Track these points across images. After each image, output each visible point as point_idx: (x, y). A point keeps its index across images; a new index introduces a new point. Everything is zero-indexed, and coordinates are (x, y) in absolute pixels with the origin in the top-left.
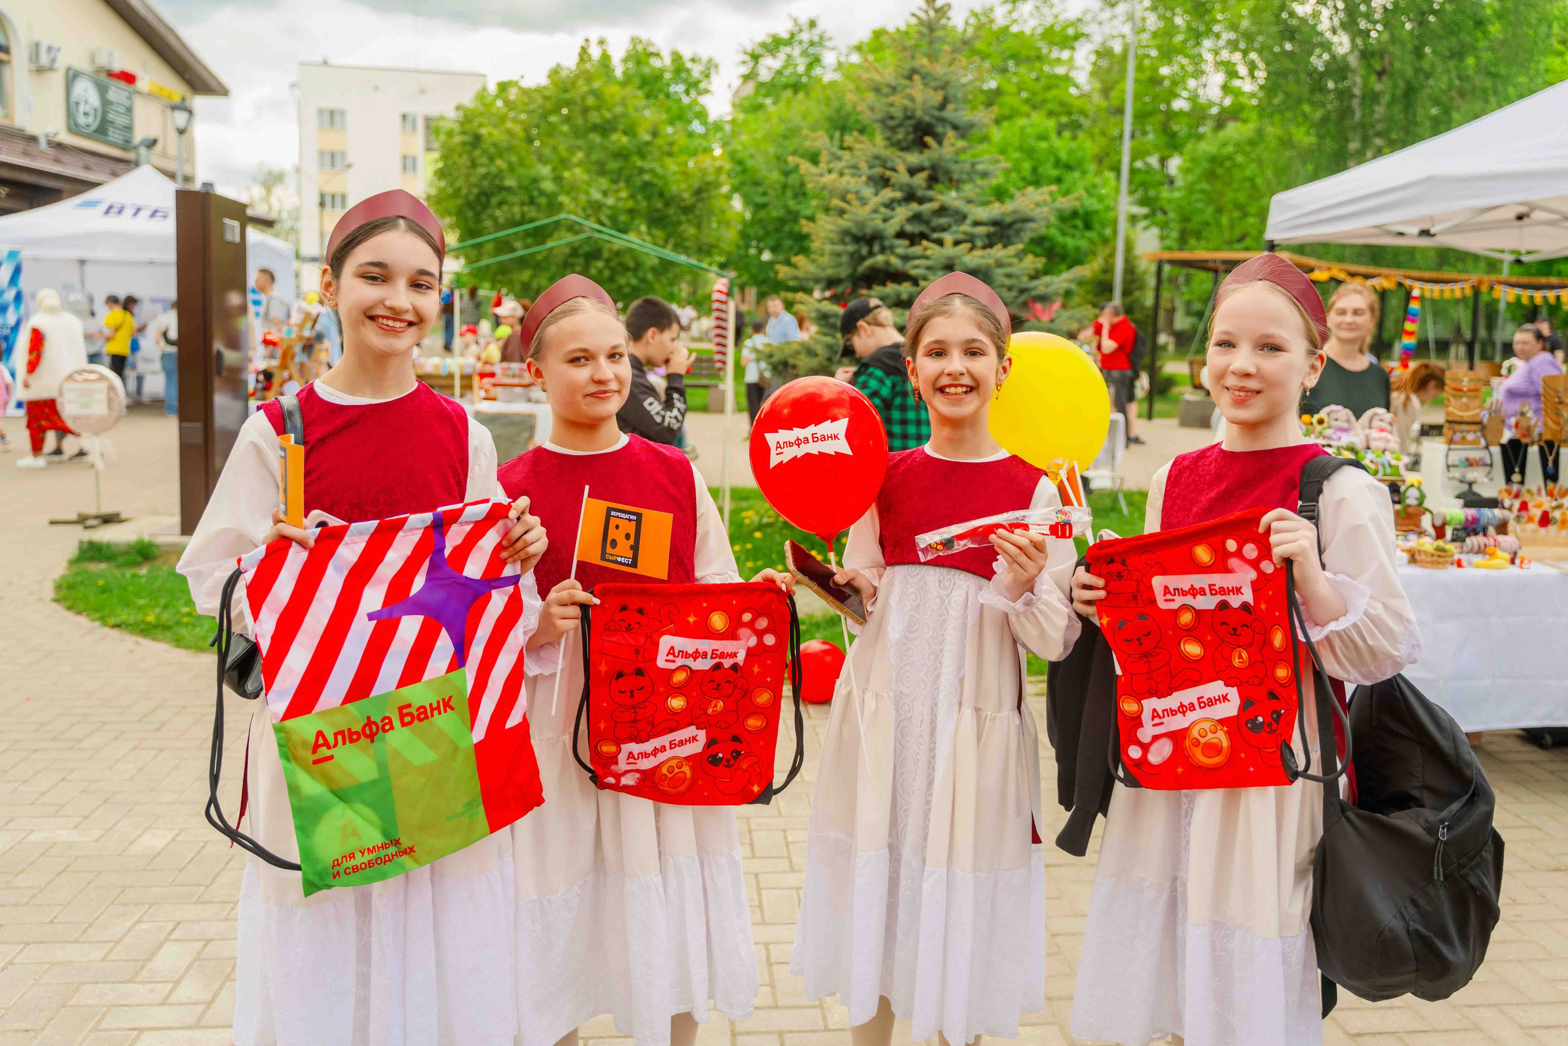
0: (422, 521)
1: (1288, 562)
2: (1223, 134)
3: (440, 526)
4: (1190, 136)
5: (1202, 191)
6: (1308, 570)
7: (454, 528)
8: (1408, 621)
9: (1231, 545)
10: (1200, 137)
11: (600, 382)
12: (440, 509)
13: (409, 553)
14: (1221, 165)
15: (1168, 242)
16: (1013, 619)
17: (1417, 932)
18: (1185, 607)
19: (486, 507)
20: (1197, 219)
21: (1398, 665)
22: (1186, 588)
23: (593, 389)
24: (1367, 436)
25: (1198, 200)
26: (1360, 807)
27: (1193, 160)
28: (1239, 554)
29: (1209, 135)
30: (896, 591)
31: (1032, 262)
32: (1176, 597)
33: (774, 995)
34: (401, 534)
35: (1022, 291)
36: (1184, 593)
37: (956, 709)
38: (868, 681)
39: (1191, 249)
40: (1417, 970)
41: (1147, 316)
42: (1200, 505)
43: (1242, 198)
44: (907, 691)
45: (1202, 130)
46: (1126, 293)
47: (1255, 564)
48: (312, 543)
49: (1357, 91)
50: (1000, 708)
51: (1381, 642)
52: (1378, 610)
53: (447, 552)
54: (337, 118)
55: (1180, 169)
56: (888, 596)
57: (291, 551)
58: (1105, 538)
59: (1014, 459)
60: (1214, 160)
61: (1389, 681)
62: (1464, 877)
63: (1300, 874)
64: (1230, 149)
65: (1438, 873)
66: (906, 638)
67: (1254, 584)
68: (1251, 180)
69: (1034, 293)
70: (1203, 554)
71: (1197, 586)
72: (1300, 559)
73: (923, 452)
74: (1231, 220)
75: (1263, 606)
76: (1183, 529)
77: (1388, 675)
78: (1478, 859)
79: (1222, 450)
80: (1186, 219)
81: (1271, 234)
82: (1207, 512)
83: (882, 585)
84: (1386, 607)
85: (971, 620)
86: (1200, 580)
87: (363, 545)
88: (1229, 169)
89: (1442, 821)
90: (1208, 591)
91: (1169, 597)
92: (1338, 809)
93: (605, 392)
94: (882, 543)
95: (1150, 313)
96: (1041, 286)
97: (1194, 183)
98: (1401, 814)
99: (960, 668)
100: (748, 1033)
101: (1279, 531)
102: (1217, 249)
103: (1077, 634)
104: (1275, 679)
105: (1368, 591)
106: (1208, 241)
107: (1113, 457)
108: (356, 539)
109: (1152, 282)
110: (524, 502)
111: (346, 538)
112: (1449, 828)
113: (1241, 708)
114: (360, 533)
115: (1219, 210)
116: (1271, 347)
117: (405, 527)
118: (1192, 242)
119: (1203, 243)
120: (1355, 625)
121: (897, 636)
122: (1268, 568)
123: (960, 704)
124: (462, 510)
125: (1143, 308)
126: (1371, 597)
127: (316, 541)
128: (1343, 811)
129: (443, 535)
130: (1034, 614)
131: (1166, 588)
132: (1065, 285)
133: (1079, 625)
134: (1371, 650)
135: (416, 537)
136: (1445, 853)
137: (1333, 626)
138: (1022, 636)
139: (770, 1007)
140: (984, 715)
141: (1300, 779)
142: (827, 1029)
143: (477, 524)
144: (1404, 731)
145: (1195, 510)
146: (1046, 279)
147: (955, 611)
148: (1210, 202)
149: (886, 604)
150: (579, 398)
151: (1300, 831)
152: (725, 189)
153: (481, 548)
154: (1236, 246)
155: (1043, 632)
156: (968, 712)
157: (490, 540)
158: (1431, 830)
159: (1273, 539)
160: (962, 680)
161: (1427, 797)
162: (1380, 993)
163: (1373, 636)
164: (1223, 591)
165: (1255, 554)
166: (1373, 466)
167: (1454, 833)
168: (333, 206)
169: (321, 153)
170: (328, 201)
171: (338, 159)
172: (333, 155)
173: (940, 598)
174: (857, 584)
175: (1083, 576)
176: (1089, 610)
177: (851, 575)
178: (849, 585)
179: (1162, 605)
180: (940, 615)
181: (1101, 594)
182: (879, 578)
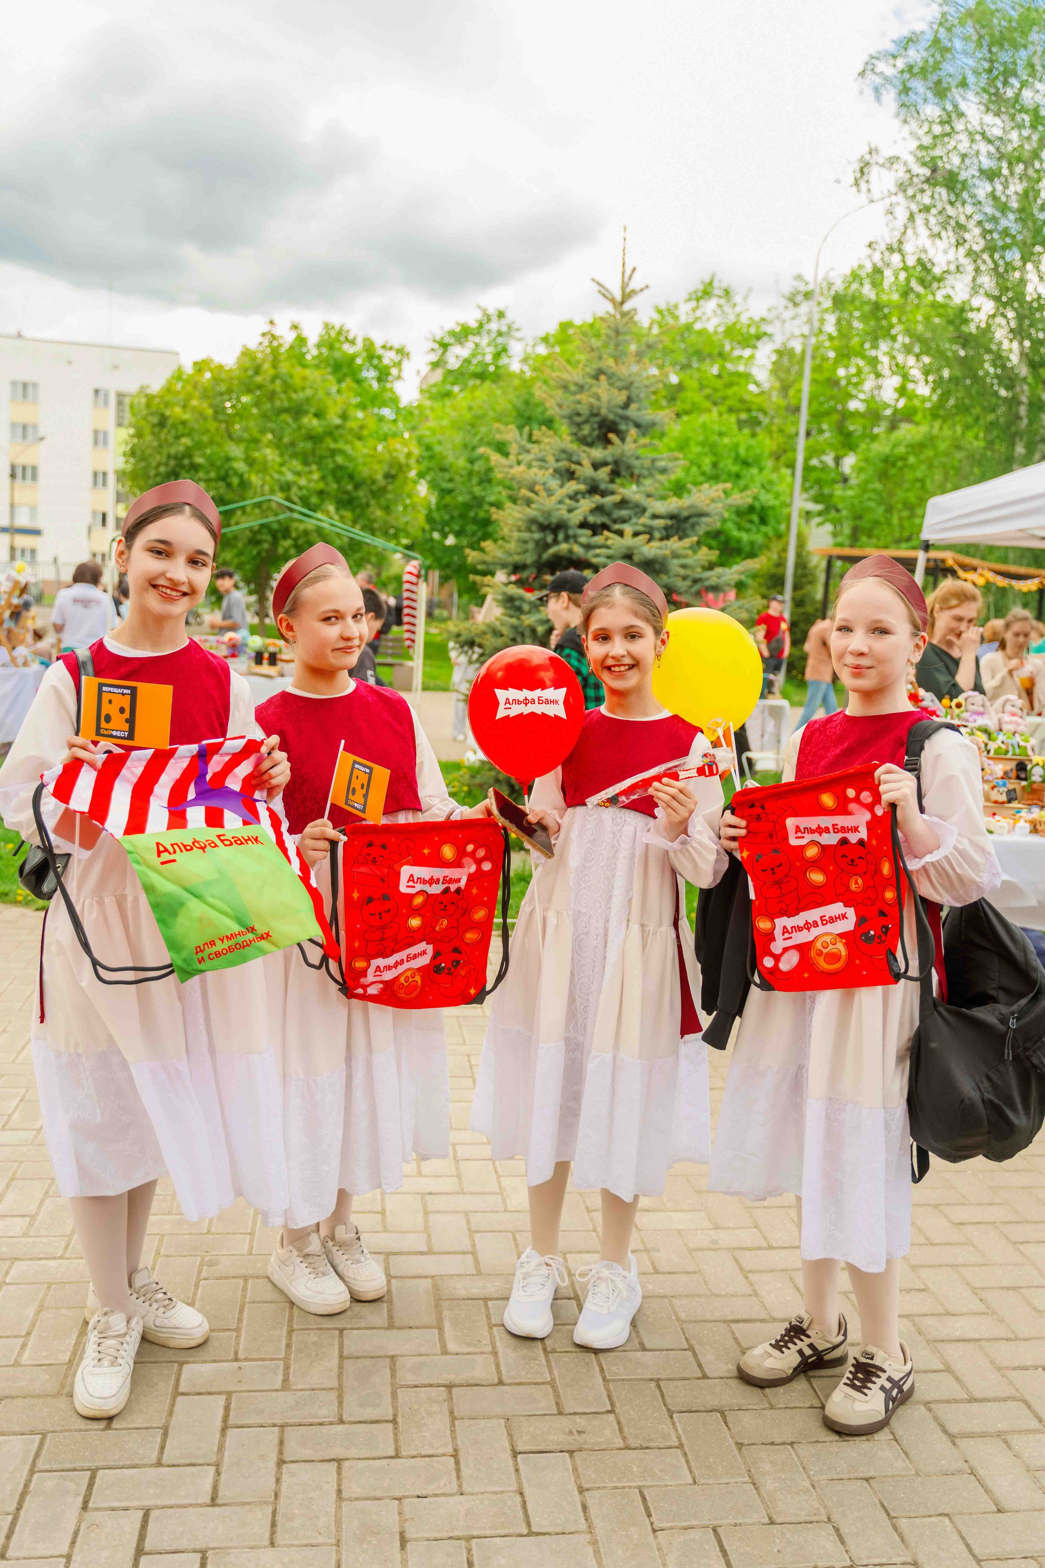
0: (190, 751)
1: (892, 806)
2: (896, 435)
3: (204, 756)
4: (864, 436)
5: (874, 490)
6: (909, 810)
7: (216, 758)
9: (851, 793)
10: (874, 438)
11: (348, 639)
12: (205, 742)
13: (178, 777)
14: (894, 465)
15: (840, 539)
16: (672, 854)
17: (990, 1101)
18: (813, 843)
19: (241, 743)
20: (869, 517)
21: (980, 889)
22: (814, 828)
23: (342, 644)
24: (998, 720)
25: (869, 499)
26: (949, 1004)
27: (866, 460)
28: (857, 800)
29: (883, 436)
30: (576, 828)
31: (705, 554)
32: (806, 835)
33: (461, 1184)
34: (172, 761)
35: (696, 581)
36: (812, 831)
37: (624, 923)
38: (549, 900)
39: (861, 547)
40: (989, 1132)
41: (817, 610)
42: (826, 760)
43: (912, 497)
44: (584, 911)
45: (876, 430)
46: (796, 587)
47: (870, 807)
48: (99, 765)
49: (1024, 399)
50: (660, 924)
51: (968, 872)
52: (965, 845)
53: (208, 777)
54: (30, 390)
55: (852, 467)
56: (568, 832)
57: (83, 769)
58: (750, 786)
59: (675, 717)
60: (886, 460)
62: (1028, 1058)
63: (900, 1059)
64: (902, 450)
65: (1008, 1055)
66: (584, 866)
67: (868, 824)
68: (922, 481)
69: (707, 583)
70: (827, 800)
71: (823, 826)
72: (901, 803)
73: (599, 711)
74: (901, 519)
75: (874, 842)
76: (814, 780)
77: (974, 899)
78: (1039, 1043)
79: (846, 716)
80: (858, 517)
81: (925, 535)
82: (833, 765)
83: (565, 822)
84: (971, 841)
85: (639, 852)
86: (825, 821)
87: (141, 769)
88: (901, 469)
89: (1013, 1013)
90: (831, 830)
91: (799, 834)
92: (931, 1005)
93: (351, 648)
94: (564, 789)
95: (819, 606)
96: (713, 577)
97: (867, 482)
98: (981, 1008)
99: (629, 890)
100: (438, 1212)
101: (885, 782)
102: (886, 547)
103: (725, 866)
104: (884, 900)
105: (956, 830)
106: (878, 539)
107: (779, 741)
108: (136, 764)
109: (822, 577)
110: (275, 739)
111: (128, 763)
112: (1018, 1019)
113: (857, 924)
114: (139, 760)
115: (890, 510)
116: (881, 630)
117: (176, 755)
118: (864, 539)
119: (874, 541)
121: (576, 864)
122: (879, 811)
123: (628, 921)
124: (222, 744)
125: (814, 602)
126: (959, 834)
127: (103, 765)
128: (935, 1006)
129: (206, 764)
130: (688, 852)
131: (797, 827)
132: (736, 577)
133: (726, 858)
135: (185, 764)
136: (1014, 1038)
137: (927, 858)
138: (679, 867)
139: (457, 1193)
140: (647, 929)
141: (902, 981)
142: (506, 1210)
143: (234, 755)
144: (986, 944)
145: (822, 763)
146: (718, 570)
147: (625, 845)
148: (882, 501)
149: (567, 839)
150: (329, 652)
151: (901, 1024)
152: (412, 474)
153: (236, 776)
154: (904, 545)
155: (696, 866)
156: (635, 927)
157: (245, 769)
158: (1004, 1021)
159: (881, 788)
160: (630, 901)
161: (1002, 996)
162: (960, 1153)
163: (960, 865)
164: (843, 830)
165: (870, 800)
166: (1003, 747)
167: (1022, 1022)
168: (24, 478)
169: (14, 425)
170: (19, 472)
171: (30, 431)
172: (25, 427)
173: (614, 833)
174: (544, 822)
175: (729, 817)
176: (734, 845)
177: (540, 815)
178: (539, 823)
179: (793, 841)
180: (613, 847)
181: (743, 832)
182: (561, 817)
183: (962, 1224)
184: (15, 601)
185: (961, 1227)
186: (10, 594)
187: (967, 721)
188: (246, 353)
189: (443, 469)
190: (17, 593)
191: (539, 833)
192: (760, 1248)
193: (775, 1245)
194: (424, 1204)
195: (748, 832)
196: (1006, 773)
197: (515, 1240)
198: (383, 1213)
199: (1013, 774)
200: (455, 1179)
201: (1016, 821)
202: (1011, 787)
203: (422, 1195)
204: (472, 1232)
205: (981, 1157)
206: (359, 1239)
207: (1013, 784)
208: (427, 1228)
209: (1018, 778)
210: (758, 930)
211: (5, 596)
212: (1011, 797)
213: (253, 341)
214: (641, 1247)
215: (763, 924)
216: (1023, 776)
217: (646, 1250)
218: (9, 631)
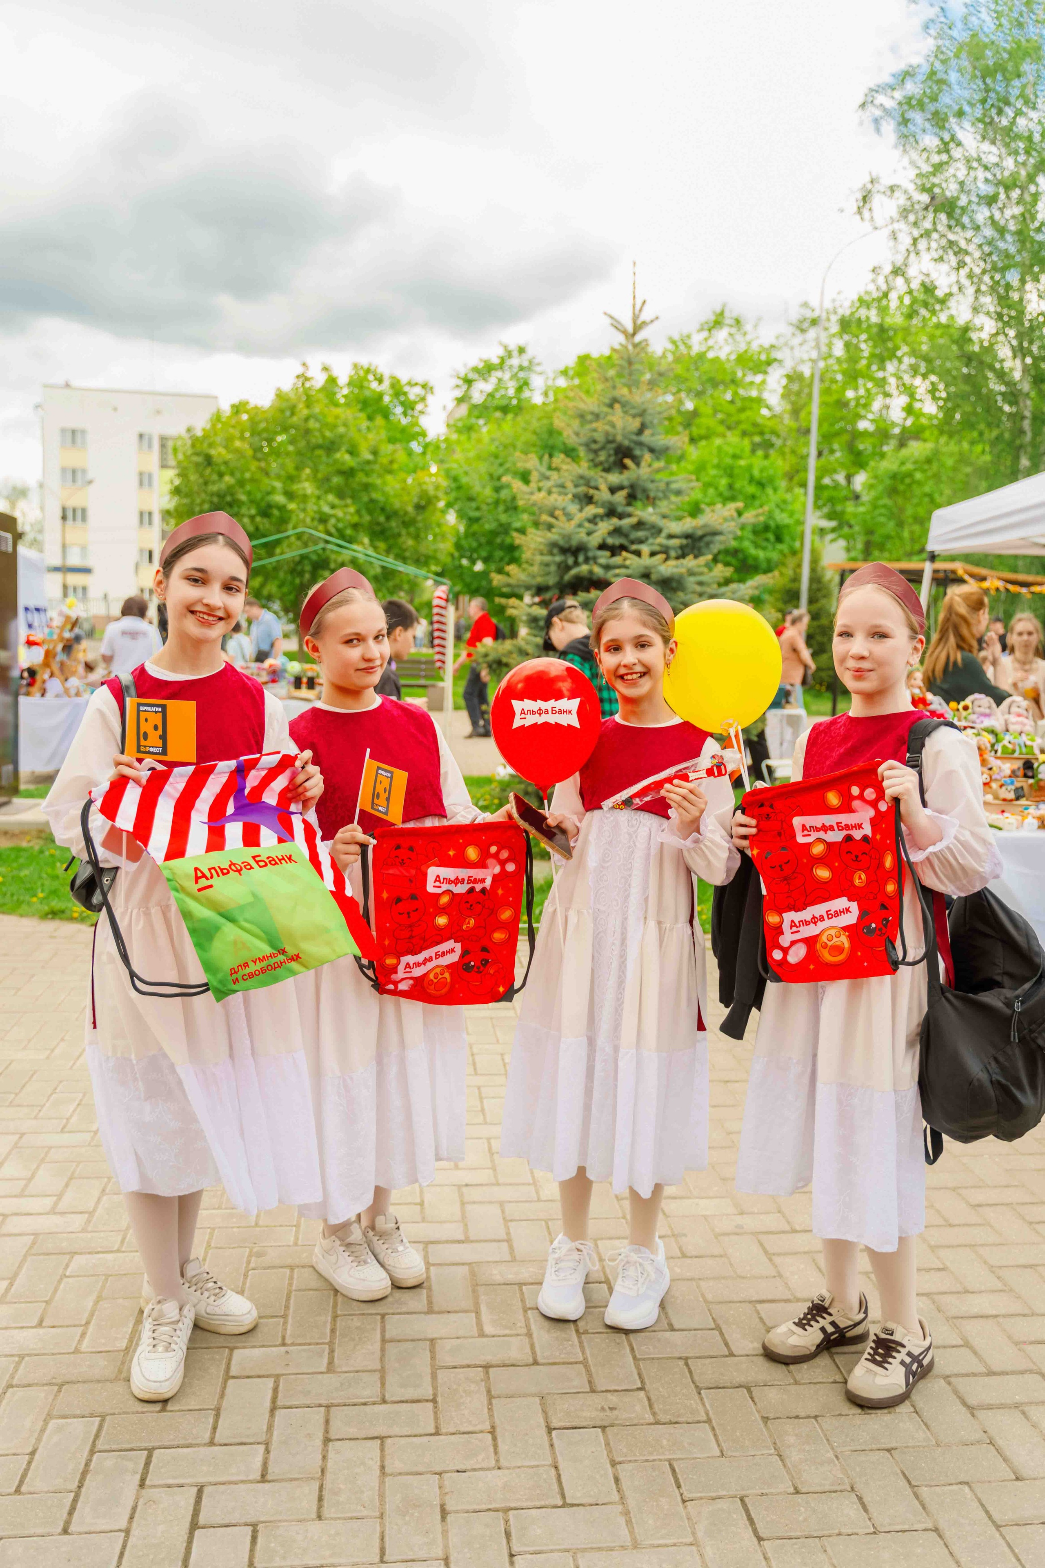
1: (896, 800)
2: (904, 452)
3: (241, 772)
4: (874, 454)
5: (884, 506)
6: (910, 805)
7: (252, 773)
8: (990, 844)
9: (855, 790)
10: (882, 456)
11: (370, 660)
12: (242, 758)
13: (217, 792)
14: (902, 481)
15: (853, 554)
16: (685, 853)
17: (999, 1082)
18: (819, 840)
20: (881, 531)
21: (983, 879)
22: (819, 826)
24: (1006, 721)
25: (881, 515)
26: (957, 989)
27: (876, 477)
28: (861, 797)
29: (892, 453)
30: (595, 831)
31: (722, 571)
32: (813, 833)
33: (495, 1176)
34: (213, 776)
36: (818, 830)
37: (643, 922)
38: (571, 902)
40: (998, 1112)
42: (832, 759)
43: (921, 511)
44: (603, 909)
45: (885, 448)
46: (812, 601)
47: (874, 804)
48: (144, 781)
49: (1027, 414)
50: (677, 923)
51: (969, 861)
52: (967, 836)
53: (246, 792)
54: (79, 436)
55: (864, 484)
56: (587, 835)
58: (759, 787)
59: (686, 723)
60: (894, 476)
61: (979, 892)
62: (1034, 1040)
63: (910, 1044)
64: (909, 466)
65: (1015, 1036)
66: (602, 867)
67: (872, 821)
68: (930, 496)
71: (828, 824)
72: (905, 797)
73: (615, 720)
75: (878, 837)
76: (821, 778)
77: (978, 888)
79: (849, 717)
80: (870, 532)
81: (932, 546)
82: (838, 764)
83: (583, 826)
84: (972, 833)
85: (654, 851)
86: (831, 819)
87: (182, 786)
88: (909, 485)
89: (1017, 997)
90: (837, 827)
91: (806, 832)
92: (940, 991)
93: (372, 668)
94: (582, 794)
96: (728, 592)
97: (877, 498)
98: (987, 993)
99: (645, 889)
100: (474, 1203)
101: (889, 778)
102: (898, 560)
103: (738, 863)
104: (886, 893)
105: (957, 822)
106: (890, 552)
108: (178, 780)
110: (308, 754)
111: (171, 780)
112: (1023, 1002)
113: (861, 918)
114: (182, 775)
115: (900, 524)
116: (880, 635)
117: (215, 772)
118: (876, 553)
119: (886, 554)
120: (948, 848)
121: (595, 864)
122: (883, 807)
123: (646, 918)
126: (961, 826)
128: (943, 993)
129: (245, 779)
130: (701, 849)
131: (804, 826)
132: (751, 592)
133: (738, 856)
134: (963, 868)
135: (224, 779)
136: (1020, 1021)
137: (931, 849)
138: (693, 867)
139: (493, 1184)
140: (664, 926)
142: (539, 1200)
143: (271, 770)
144: (988, 931)
145: (828, 763)
146: (733, 586)
147: (641, 846)
148: (891, 516)
149: (586, 841)
150: (352, 672)
152: (441, 504)
153: (272, 790)
154: (915, 558)
155: (710, 864)
156: (652, 924)
157: (280, 783)
158: (1009, 1004)
159: (885, 784)
161: (1006, 981)
162: (971, 1133)
163: (964, 857)
164: (847, 827)
165: (874, 796)
166: (1010, 746)
167: (1026, 1006)
168: (74, 519)
169: (64, 470)
170: (70, 514)
171: (79, 475)
172: (74, 472)
173: (629, 834)
174: (563, 826)
175: (740, 817)
176: (746, 843)
177: (560, 819)
178: (558, 827)
179: (801, 839)
180: (629, 847)
181: (754, 831)
182: (580, 821)
183: (979, 1206)
184: (67, 635)
185: (980, 1209)
186: (62, 628)
187: (974, 722)
188: (280, 395)
189: (471, 499)
190: (69, 627)
191: (559, 837)
192: (783, 1232)
193: (798, 1228)
194: (461, 1195)
195: (759, 831)
196: (1013, 772)
197: (548, 1228)
198: (422, 1204)
199: (1020, 773)
200: (491, 1171)
201: (1024, 817)
202: (1018, 785)
203: (459, 1187)
204: (506, 1221)
205: (991, 1137)
206: (398, 1228)
207: (1021, 782)
208: (464, 1219)
209: (1025, 776)
210: (768, 924)
211: (57, 631)
212: (1019, 794)
213: (287, 384)
214: (669, 1233)
215: (772, 919)
216: (1030, 774)
217: (673, 1235)
218: (62, 664)
